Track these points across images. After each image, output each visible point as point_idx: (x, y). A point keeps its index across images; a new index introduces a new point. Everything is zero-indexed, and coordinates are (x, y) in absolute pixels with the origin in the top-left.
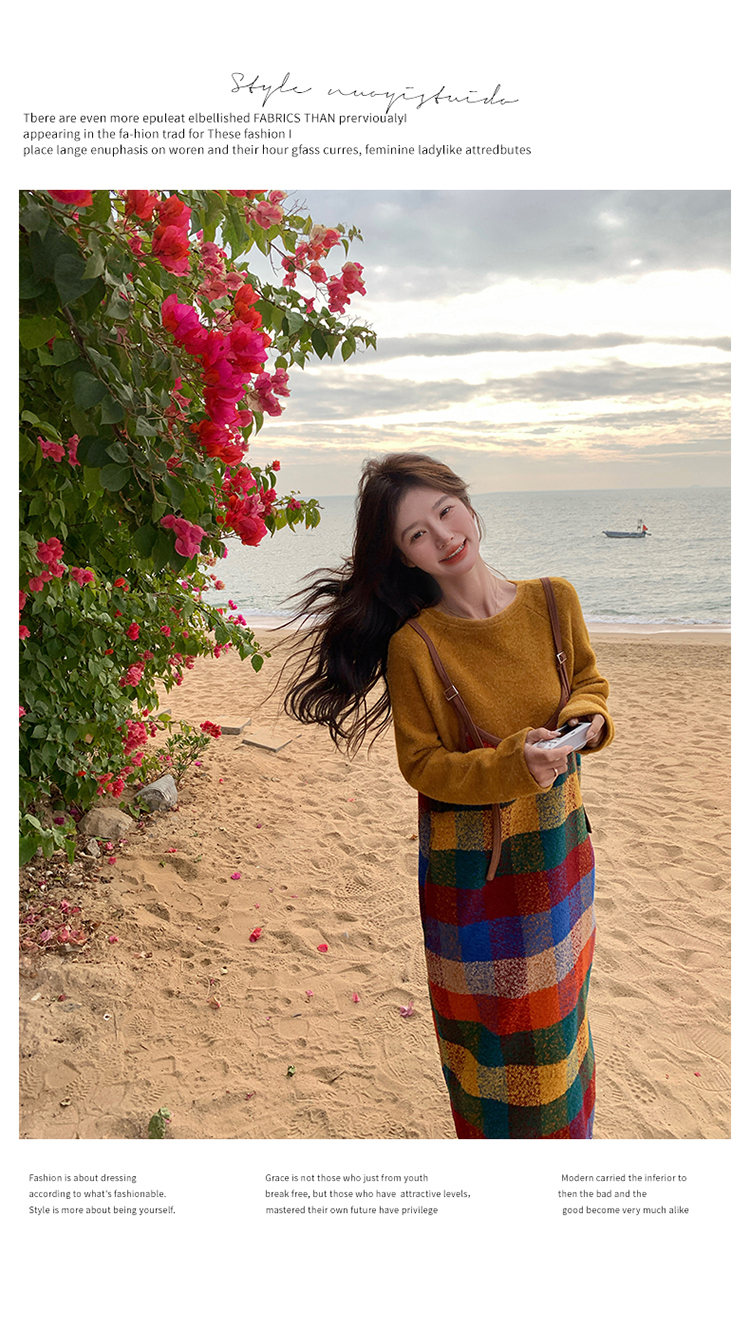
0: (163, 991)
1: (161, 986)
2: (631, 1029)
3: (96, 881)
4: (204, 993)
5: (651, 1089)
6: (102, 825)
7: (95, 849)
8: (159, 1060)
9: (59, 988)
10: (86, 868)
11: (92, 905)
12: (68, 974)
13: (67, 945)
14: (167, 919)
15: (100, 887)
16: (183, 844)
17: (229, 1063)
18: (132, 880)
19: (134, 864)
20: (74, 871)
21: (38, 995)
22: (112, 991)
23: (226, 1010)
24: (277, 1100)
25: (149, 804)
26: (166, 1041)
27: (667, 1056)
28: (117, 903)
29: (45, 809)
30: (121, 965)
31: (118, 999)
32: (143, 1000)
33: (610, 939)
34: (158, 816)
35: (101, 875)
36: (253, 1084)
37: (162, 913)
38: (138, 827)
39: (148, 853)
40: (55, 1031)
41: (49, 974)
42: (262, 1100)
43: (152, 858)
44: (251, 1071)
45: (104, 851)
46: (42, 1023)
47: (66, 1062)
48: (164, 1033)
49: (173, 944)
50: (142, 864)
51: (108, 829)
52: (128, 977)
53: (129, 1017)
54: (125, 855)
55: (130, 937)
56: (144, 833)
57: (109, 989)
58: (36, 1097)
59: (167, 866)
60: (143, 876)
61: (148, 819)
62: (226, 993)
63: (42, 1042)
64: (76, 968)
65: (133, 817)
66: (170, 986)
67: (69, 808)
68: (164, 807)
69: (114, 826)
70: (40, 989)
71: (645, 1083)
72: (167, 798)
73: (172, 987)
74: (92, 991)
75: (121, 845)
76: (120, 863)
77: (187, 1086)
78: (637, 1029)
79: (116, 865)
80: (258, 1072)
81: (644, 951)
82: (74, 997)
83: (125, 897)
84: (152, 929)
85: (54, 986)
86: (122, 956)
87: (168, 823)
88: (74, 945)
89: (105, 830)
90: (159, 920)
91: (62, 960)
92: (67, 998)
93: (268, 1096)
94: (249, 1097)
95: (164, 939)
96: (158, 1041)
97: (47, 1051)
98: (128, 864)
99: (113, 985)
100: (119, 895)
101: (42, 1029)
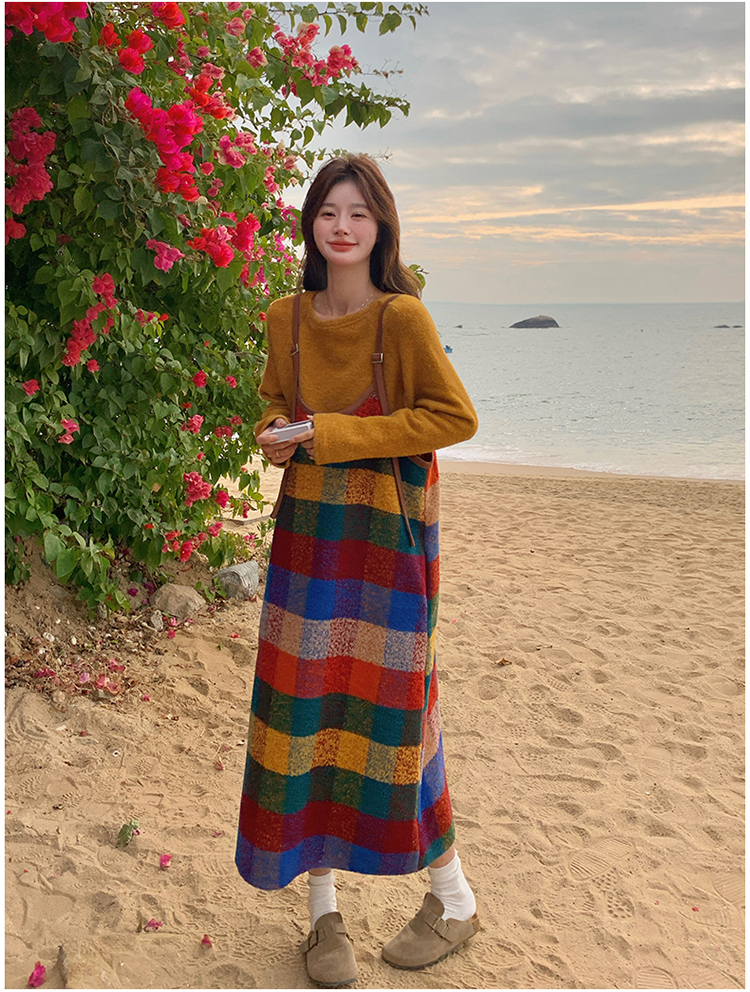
0: (175, 747)
1: (175, 743)
3: (150, 651)
4: (213, 755)
6: (172, 600)
7: (158, 623)
8: (150, 794)
9: (83, 725)
10: (144, 639)
11: (136, 668)
12: (94, 713)
13: (101, 691)
14: (205, 694)
15: (151, 657)
16: (248, 632)
17: (211, 809)
19: (192, 642)
20: (130, 638)
21: (64, 727)
23: (228, 773)
26: (162, 783)
27: (671, 889)
28: (163, 672)
30: (145, 720)
31: (132, 743)
32: (154, 750)
34: (234, 604)
35: (155, 646)
37: (202, 688)
38: (209, 610)
39: (210, 635)
40: (69, 756)
41: (77, 711)
45: (167, 624)
46: (59, 747)
51: (177, 606)
52: (148, 728)
53: (136, 759)
54: (185, 631)
56: (213, 616)
57: (126, 734)
59: (225, 650)
60: (196, 654)
61: (222, 604)
62: (233, 760)
63: (54, 761)
64: (104, 713)
65: (207, 600)
66: (184, 744)
67: (145, 580)
70: (67, 722)
75: (186, 624)
77: (165, 816)
86: (149, 713)
88: (107, 692)
90: (197, 694)
92: (88, 734)
94: (217, 835)
96: (155, 782)
97: (55, 768)
98: (184, 640)
99: (131, 731)
100: (168, 665)
101: (57, 751)
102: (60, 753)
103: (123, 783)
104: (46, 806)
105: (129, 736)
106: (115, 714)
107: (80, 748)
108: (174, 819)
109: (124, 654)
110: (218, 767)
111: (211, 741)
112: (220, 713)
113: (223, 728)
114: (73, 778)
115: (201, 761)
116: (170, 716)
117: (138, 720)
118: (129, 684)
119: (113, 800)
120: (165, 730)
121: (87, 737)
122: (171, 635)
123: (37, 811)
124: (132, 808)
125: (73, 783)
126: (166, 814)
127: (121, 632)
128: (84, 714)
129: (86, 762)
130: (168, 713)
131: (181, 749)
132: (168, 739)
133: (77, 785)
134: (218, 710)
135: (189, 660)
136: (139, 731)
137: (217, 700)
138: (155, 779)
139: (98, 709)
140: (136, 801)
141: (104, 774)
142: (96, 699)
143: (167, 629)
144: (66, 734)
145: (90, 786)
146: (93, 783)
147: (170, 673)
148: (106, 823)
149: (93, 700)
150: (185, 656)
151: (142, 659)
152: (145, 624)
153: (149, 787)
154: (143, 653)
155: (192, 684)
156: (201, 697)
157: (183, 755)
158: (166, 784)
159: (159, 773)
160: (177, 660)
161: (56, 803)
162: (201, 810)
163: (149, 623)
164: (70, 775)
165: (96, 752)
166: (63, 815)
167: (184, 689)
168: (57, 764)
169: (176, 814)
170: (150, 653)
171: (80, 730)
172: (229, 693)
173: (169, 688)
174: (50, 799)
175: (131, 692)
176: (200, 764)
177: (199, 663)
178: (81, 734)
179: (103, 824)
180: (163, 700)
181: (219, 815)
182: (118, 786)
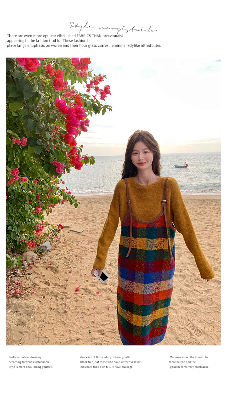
0: (49, 308)
1: (49, 307)
2: (193, 314)
3: (26, 274)
4: (62, 308)
5: (200, 332)
6: (28, 257)
7: (26, 265)
8: (49, 330)
9: (16, 308)
10: (23, 270)
11: (26, 282)
12: (19, 303)
13: (19, 294)
14: (49, 285)
15: (28, 276)
16: (53, 262)
17: (71, 330)
18: (38, 274)
19: (38, 269)
20: (19, 271)
21: (10, 311)
22: (33, 309)
23: (69, 313)
24: (86, 341)
25: (42, 250)
26: (51, 324)
27: (204, 322)
28: (33, 281)
29: (10, 252)
30: (35, 301)
31: (35, 311)
32: (43, 311)
33: (185, 287)
34: (45, 254)
35: (28, 272)
36: (79, 336)
37: (48, 284)
38: (39, 257)
39: (43, 265)
40: (16, 322)
41: (13, 304)
42: (82, 341)
43: (44, 267)
44: (78, 332)
45: (29, 265)
46: (11, 319)
47: (19, 332)
48: (50, 321)
49: (52, 293)
50: (41, 268)
51: (30, 258)
52: (38, 304)
53: (39, 316)
54: (35, 266)
55: (38, 291)
56: (41, 259)
57: (32, 308)
58: (11, 343)
59: (48, 269)
60: (41, 273)
61: (42, 255)
62: (69, 308)
63: (12, 326)
64: (22, 302)
65: (37, 254)
66: (51, 306)
67: (17, 252)
68: (47, 251)
69: (32, 257)
70: (10, 309)
71: (198, 330)
72: (48, 248)
73: (52, 306)
74: (27, 309)
75: (34, 263)
76: (34, 269)
77: (58, 337)
78: (195, 314)
79: (33, 269)
80: (80, 332)
81: (195, 290)
82: (21, 311)
83: (36, 279)
84: (45, 289)
85: (15, 308)
86: (36, 297)
87: (48, 256)
88: (20, 295)
89: (29, 258)
90: (47, 286)
91: (17, 300)
92: (19, 311)
93: (84, 340)
94: (77, 340)
95: (49, 292)
96: (48, 324)
97: (13, 328)
98: (36, 269)
100: (34, 278)
101: (11, 322)
106: (25, 301)
107: (19, 317)
109: (19, 277)
110: (65, 312)
115: (59, 311)
117: (33, 301)
118: (25, 289)
119: (38, 336)
120: (44, 303)
122: (31, 268)
125: (21, 333)
127: (15, 270)
128: (15, 305)
129: (23, 323)
130: (41, 296)
132: (46, 306)
134: (55, 290)
136: (35, 305)
137: (54, 287)
139: (19, 301)
140: (46, 334)
141: (31, 326)
144: (12, 313)
146: (28, 331)
147: (36, 281)
149: (16, 298)
151: (25, 278)
153: (48, 327)
155: (44, 283)
156: (49, 287)
157: (53, 310)
160: (36, 275)
162: (68, 331)
163: (23, 265)
165: (24, 318)
172: (56, 284)
173: (39, 287)
175: (27, 292)
177: (43, 275)
178: (17, 312)
181: (74, 331)
182: (37, 329)
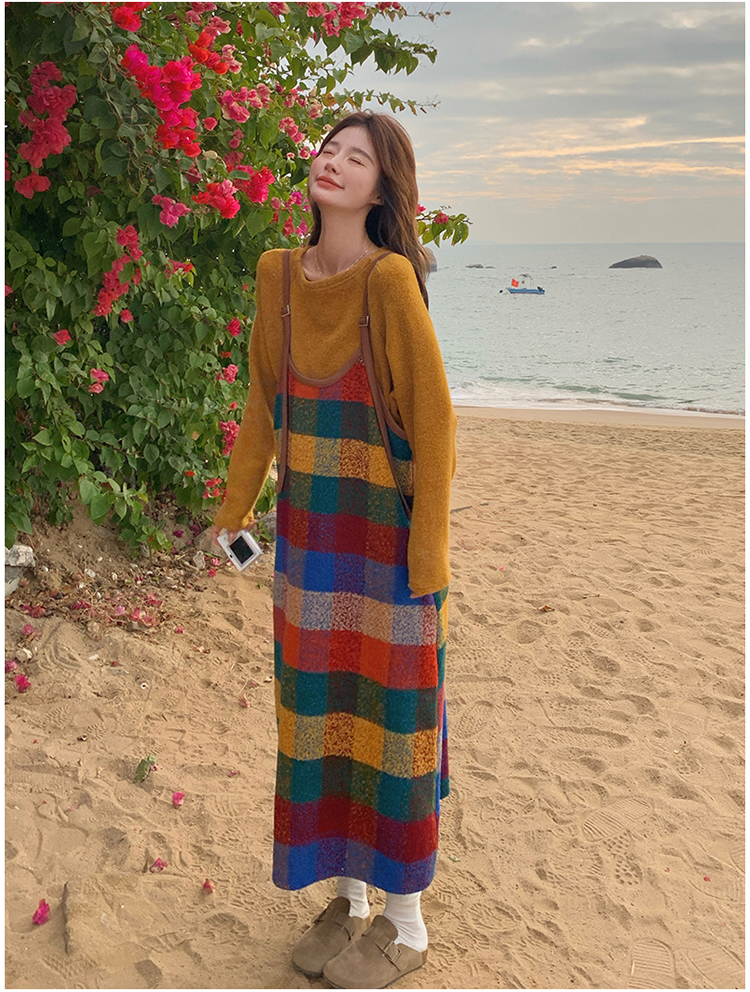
0: (202, 681)
1: (203, 676)
3: (189, 587)
7: (200, 562)
8: (172, 730)
9: (115, 655)
10: (185, 576)
12: (126, 645)
13: (136, 624)
14: (240, 628)
17: (230, 747)
19: (232, 580)
21: (96, 656)
23: (253, 711)
24: (257, 785)
26: (186, 720)
28: (200, 607)
30: (176, 652)
31: (161, 675)
32: (182, 683)
35: (196, 584)
36: (242, 768)
37: (238, 623)
40: (99, 686)
41: (111, 640)
42: (243, 781)
43: (252, 579)
45: (209, 566)
46: (89, 676)
47: (95, 710)
48: (186, 712)
49: (233, 648)
50: (239, 581)
52: (178, 662)
53: (163, 692)
57: (156, 667)
58: (62, 728)
60: (235, 592)
62: (259, 697)
63: (83, 691)
64: (137, 643)
70: (99, 651)
73: (213, 680)
74: (141, 665)
76: (218, 577)
77: (184, 753)
79: (214, 578)
82: (125, 665)
83: (209, 605)
84: (220, 631)
85: (111, 652)
88: (141, 624)
91: (126, 634)
92: (118, 665)
93: (250, 779)
94: (232, 774)
95: (227, 641)
96: (179, 717)
97: (84, 698)
98: (226, 579)
99: (161, 663)
100: (206, 602)
101: (87, 681)
102: (90, 682)
103: (148, 717)
104: (71, 736)
105: (159, 668)
106: (147, 645)
107: (110, 678)
108: (193, 756)
109: (164, 590)
110: (243, 705)
111: (238, 676)
112: (251, 647)
113: (253, 663)
114: (99, 709)
115: (227, 697)
116: (201, 649)
117: (169, 652)
118: (163, 617)
119: (136, 734)
120: (195, 664)
121: (118, 668)
122: (211, 574)
123: (62, 741)
124: (153, 743)
125: (99, 714)
126: (186, 751)
127: (162, 570)
128: (116, 644)
129: (114, 693)
130: (200, 645)
131: (209, 684)
132: (196, 673)
133: (103, 717)
134: (250, 644)
135: (227, 597)
136: (169, 663)
137: (251, 634)
138: (179, 714)
139: (131, 639)
140: (158, 736)
141: (130, 706)
142: (130, 630)
143: (208, 568)
144: (98, 663)
145: (116, 719)
146: (118, 715)
147: (206, 608)
148: (126, 757)
149: (128, 631)
150: (224, 593)
151: (180, 595)
152: (187, 563)
153: (173, 722)
154: (183, 589)
155: (228, 620)
156: (234, 631)
157: (210, 690)
158: (190, 720)
159: (184, 708)
160: (216, 596)
161: (81, 734)
162: (221, 748)
163: (191, 562)
164: (97, 706)
165: (124, 684)
166: (86, 747)
167: (219, 623)
168: (85, 695)
169: (195, 751)
170: (189, 590)
171: (112, 660)
172: (263, 628)
173: (204, 622)
174: (76, 729)
175: (166, 625)
176: (225, 700)
177: (237, 600)
178: (113, 664)
179: (123, 758)
180: (196, 633)
181: (237, 754)
182: (143, 718)
